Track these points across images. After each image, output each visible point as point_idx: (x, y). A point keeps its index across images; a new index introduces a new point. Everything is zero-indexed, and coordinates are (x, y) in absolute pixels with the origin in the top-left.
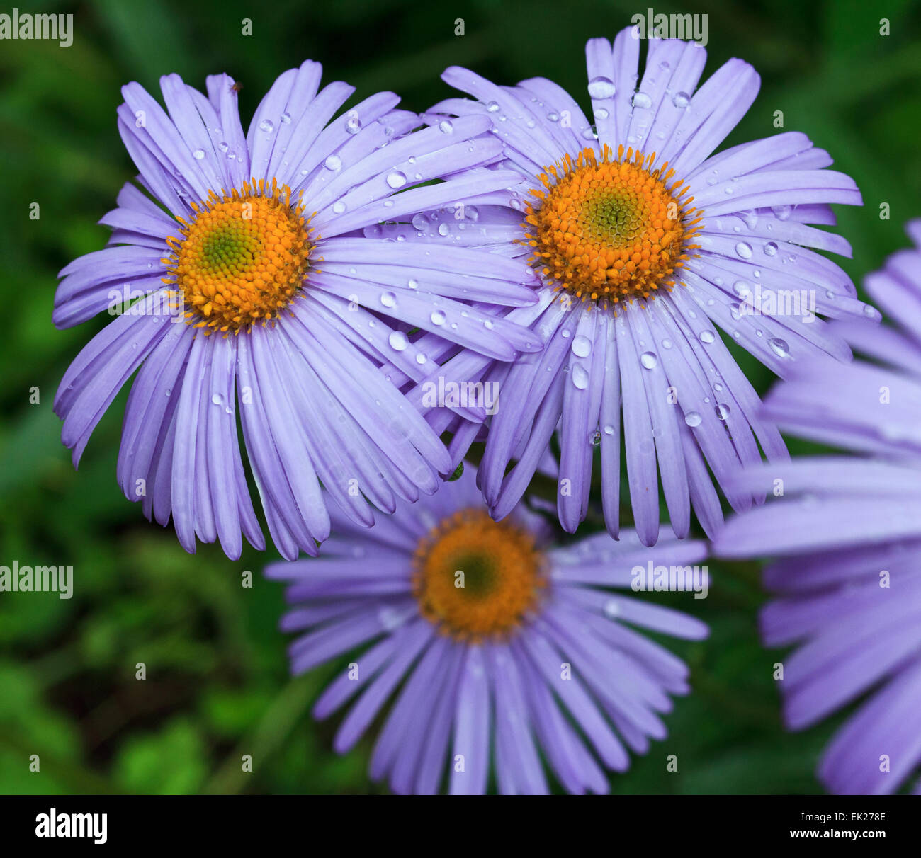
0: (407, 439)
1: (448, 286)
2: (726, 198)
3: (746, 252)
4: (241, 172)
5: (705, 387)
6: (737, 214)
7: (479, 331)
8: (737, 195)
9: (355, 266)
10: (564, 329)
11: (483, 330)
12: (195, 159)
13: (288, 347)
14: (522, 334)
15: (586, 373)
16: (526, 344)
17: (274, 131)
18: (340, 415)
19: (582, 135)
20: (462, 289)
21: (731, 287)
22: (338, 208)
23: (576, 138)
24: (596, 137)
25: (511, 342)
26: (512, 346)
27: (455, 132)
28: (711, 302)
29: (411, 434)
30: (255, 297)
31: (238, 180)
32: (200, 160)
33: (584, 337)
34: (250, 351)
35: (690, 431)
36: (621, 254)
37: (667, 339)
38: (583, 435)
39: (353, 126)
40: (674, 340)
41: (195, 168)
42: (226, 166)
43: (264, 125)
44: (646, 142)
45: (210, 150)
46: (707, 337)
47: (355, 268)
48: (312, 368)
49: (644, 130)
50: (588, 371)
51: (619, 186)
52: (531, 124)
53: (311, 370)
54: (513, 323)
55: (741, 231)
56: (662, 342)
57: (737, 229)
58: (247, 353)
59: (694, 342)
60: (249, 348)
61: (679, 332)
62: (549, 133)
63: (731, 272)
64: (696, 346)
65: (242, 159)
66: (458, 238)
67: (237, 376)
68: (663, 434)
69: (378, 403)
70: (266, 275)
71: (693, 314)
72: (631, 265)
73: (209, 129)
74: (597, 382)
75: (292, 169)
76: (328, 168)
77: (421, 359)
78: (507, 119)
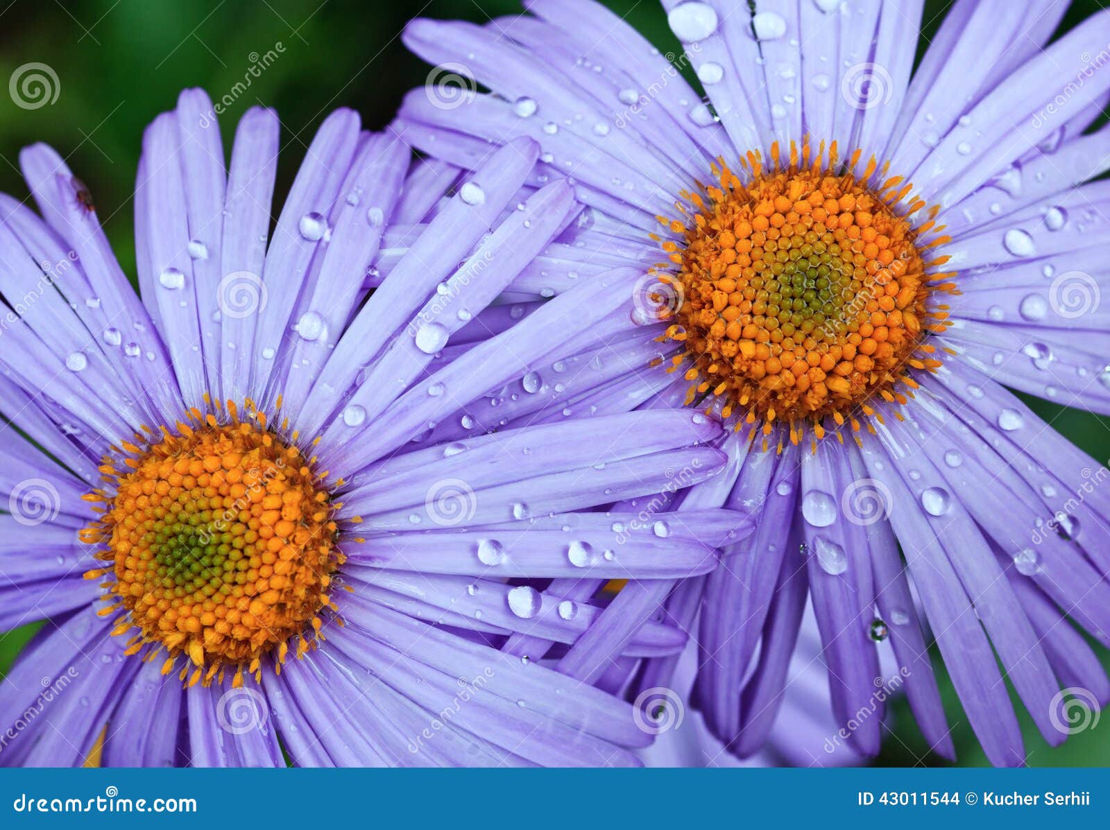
0: (581, 733)
1: (577, 494)
2: (962, 163)
3: (1021, 244)
4: (162, 381)
5: (1031, 502)
6: (990, 183)
7: (650, 546)
8: (979, 151)
9: (416, 510)
10: (778, 484)
11: (655, 542)
12: (74, 372)
13: (350, 673)
14: (716, 520)
15: (839, 547)
16: (728, 533)
17: (187, 283)
18: (468, 745)
19: (689, 117)
20: (601, 491)
21: (1016, 312)
22: (351, 416)
23: (680, 126)
24: (717, 119)
25: (706, 540)
26: (708, 546)
27: (488, 197)
28: (999, 358)
29: (586, 722)
30: (272, 619)
31: (161, 397)
32: (84, 371)
33: (817, 492)
34: (288, 694)
35: (1032, 583)
36: (843, 353)
37: (950, 451)
38: (858, 634)
39: (310, 226)
40: (961, 447)
41: (81, 389)
42: (129, 369)
43: (166, 278)
44: (803, 106)
45: (92, 350)
46: (1011, 421)
47: (416, 514)
48: (401, 693)
49: (791, 83)
50: (842, 542)
51: (801, 230)
52: (603, 128)
53: (402, 698)
54: (698, 511)
55: (1003, 208)
56: (944, 458)
57: (996, 208)
58: (285, 697)
59: (989, 433)
60: (286, 689)
61: (965, 429)
62: (637, 136)
63: (1007, 288)
64: (998, 442)
65: (153, 354)
66: (558, 388)
67: (280, 734)
68: (992, 609)
69: (522, 704)
70: (277, 582)
71: (976, 392)
72: (865, 363)
73: (75, 307)
74: (860, 553)
75: (245, 354)
76: (305, 340)
77: (566, 609)
78: (559, 127)
